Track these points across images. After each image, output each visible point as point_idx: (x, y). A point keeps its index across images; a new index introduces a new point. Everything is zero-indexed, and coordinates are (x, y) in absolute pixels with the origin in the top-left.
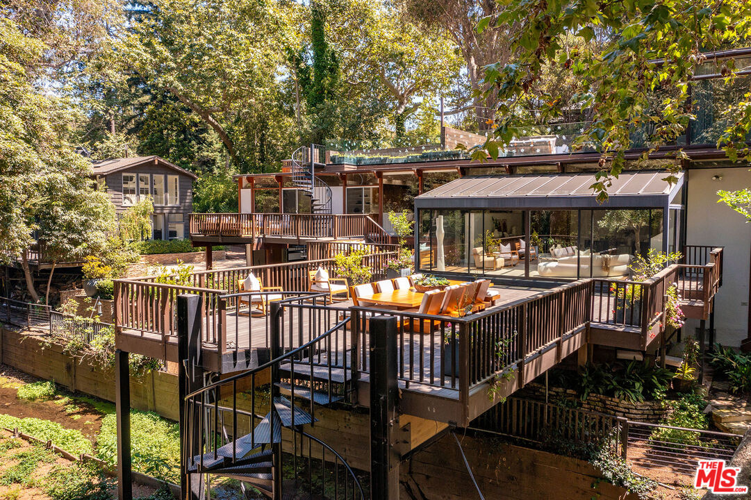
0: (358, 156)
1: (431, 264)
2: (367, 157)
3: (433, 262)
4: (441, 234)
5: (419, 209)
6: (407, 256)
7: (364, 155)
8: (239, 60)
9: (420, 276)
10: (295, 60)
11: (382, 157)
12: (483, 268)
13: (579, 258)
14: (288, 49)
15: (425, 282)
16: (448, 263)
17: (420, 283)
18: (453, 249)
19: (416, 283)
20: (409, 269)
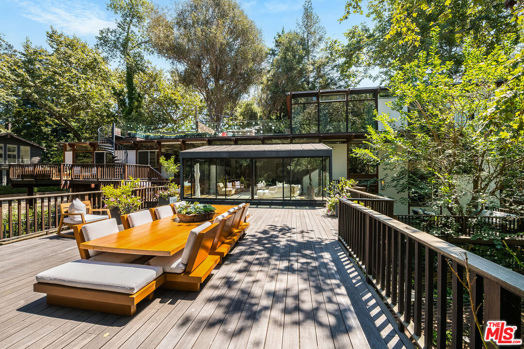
0: (147, 134)
1: (191, 194)
2: (152, 135)
3: (192, 193)
4: (197, 175)
5: (183, 159)
6: (174, 189)
7: (150, 134)
8: (80, 88)
9: (184, 203)
10: (117, 94)
11: (161, 135)
12: (226, 195)
13: (283, 187)
14: (113, 88)
15: (189, 210)
16: (202, 193)
17: (184, 212)
18: (204, 184)
19: (180, 212)
20: (176, 197)
